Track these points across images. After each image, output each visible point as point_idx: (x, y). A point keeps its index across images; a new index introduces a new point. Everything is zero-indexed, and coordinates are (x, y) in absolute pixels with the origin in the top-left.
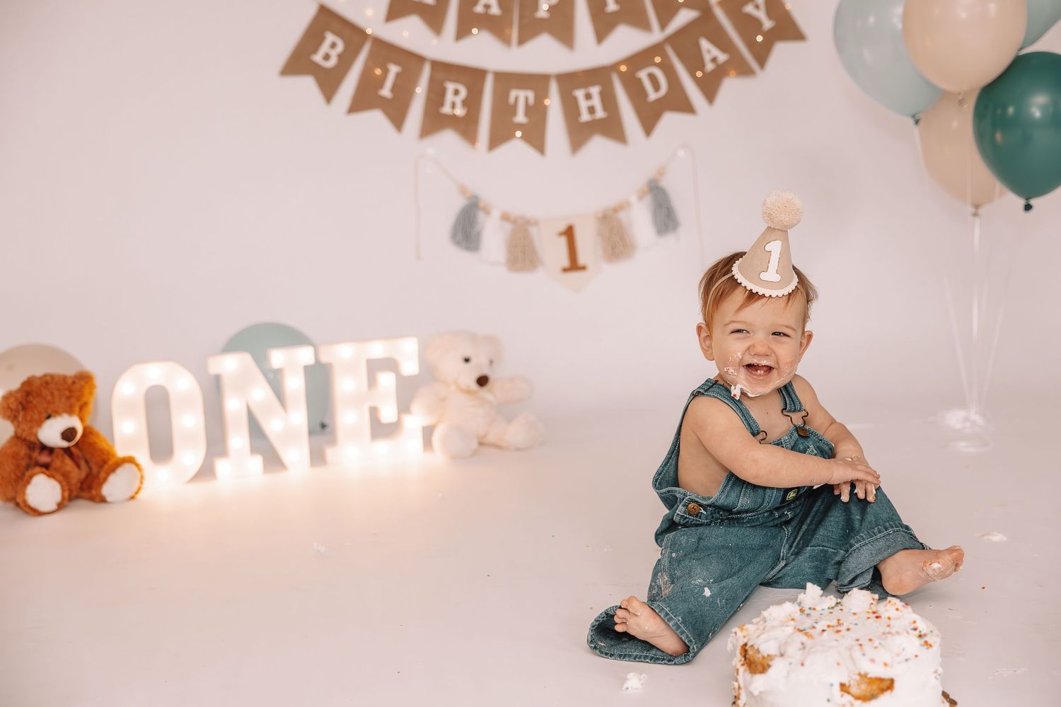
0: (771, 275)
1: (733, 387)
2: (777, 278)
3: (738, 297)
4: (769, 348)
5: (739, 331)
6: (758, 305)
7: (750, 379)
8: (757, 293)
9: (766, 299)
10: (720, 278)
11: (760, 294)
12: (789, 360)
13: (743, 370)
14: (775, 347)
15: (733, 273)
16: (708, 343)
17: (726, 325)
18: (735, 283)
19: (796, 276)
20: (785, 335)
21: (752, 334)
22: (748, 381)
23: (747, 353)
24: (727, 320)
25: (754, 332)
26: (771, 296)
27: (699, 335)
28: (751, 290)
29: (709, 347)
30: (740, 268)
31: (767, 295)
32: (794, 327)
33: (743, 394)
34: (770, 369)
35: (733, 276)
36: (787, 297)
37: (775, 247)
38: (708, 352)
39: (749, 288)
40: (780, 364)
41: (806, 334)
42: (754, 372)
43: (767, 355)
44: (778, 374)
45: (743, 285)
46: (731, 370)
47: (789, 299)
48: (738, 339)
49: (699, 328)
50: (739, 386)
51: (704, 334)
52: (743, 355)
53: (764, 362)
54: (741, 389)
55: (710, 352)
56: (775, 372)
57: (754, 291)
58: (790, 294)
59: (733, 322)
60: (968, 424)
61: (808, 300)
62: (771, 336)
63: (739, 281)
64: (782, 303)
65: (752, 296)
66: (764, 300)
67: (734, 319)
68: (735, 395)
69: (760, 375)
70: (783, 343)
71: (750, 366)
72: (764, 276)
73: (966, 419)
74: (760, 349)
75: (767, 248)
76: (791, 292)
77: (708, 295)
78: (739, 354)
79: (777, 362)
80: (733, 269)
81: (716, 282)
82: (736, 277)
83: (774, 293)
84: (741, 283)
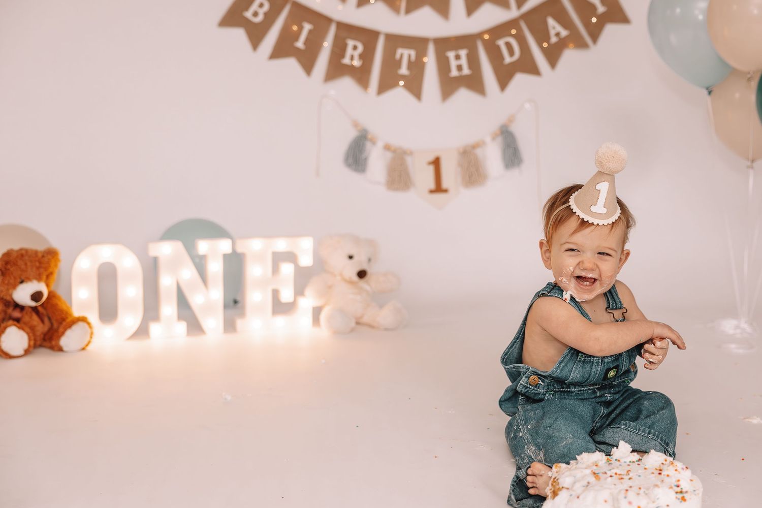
0: (599, 208)
1: (564, 293)
2: (604, 211)
4: (594, 264)
5: (572, 250)
6: (587, 231)
7: (578, 287)
8: (588, 221)
9: (595, 226)
10: (559, 206)
11: (590, 222)
13: (573, 281)
14: (599, 263)
15: (570, 204)
16: (547, 255)
17: (562, 245)
18: (571, 212)
19: (619, 209)
20: (608, 254)
21: (581, 253)
22: (576, 289)
23: (577, 268)
24: (563, 240)
25: (583, 252)
26: (598, 224)
27: (541, 249)
28: (583, 219)
29: (548, 258)
30: (575, 200)
31: (595, 223)
32: (615, 249)
34: (594, 281)
35: (570, 206)
36: (611, 225)
37: (603, 187)
39: (581, 217)
41: (625, 252)
42: (581, 282)
43: (593, 270)
44: (600, 284)
45: (577, 214)
46: (564, 280)
47: (612, 227)
48: (571, 256)
49: (541, 244)
50: (569, 293)
51: (545, 248)
52: (575, 269)
53: (590, 276)
54: (571, 295)
55: (548, 263)
56: (597, 283)
57: (585, 220)
58: (613, 223)
59: (567, 243)
60: (738, 331)
61: (628, 226)
62: (596, 255)
63: (574, 211)
64: (607, 230)
65: (584, 224)
66: (593, 227)
67: (569, 241)
68: (566, 299)
69: (587, 285)
70: (606, 260)
71: (579, 278)
72: (593, 209)
73: (737, 327)
74: (588, 265)
75: (597, 187)
76: (614, 221)
77: (549, 219)
78: (571, 268)
79: (600, 276)
80: (570, 200)
81: (557, 208)
82: (572, 207)
83: (601, 222)
84: (575, 213)
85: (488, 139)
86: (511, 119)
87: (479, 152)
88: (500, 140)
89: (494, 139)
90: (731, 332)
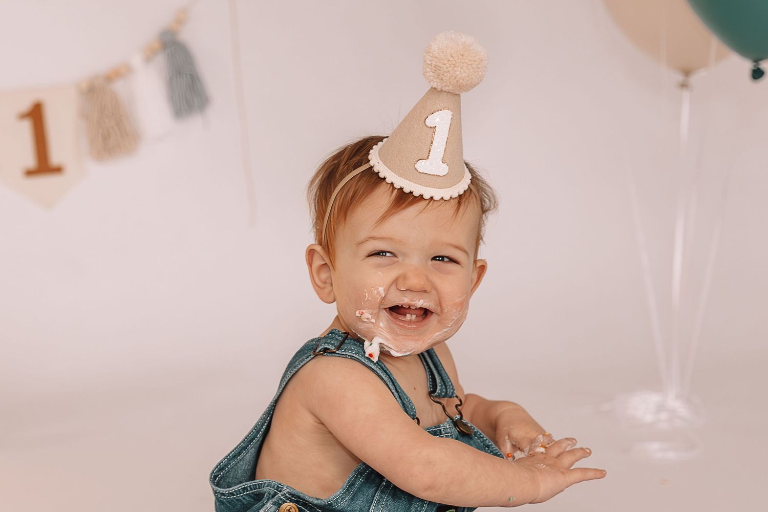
0: (434, 165)
1: (366, 343)
2: (443, 170)
3: (381, 199)
4: (428, 279)
5: (379, 253)
6: (411, 211)
7: (395, 327)
8: (411, 193)
9: (427, 202)
10: (348, 171)
11: (416, 194)
12: (458, 300)
13: (385, 315)
14: (437, 279)
15: (371, 163)
16: (324, 276)
17: (361, 243)
18: (374, 179)
19: (467, 170)
20: (452, 260)
21: (400, 259)
22: (392, 331)
23: (394, 287)
24: (363, 235)
25: (405, 255)
26: (432, 198)
27: (310, 264)
28: (401, 189)
29: (325, 283)
30: (382, 155)
31: (427, 196)
32: (466, 248)
33: (384, 354)
34: (425, 313)
35: (372, 167)
36: (456, 201)
37: (441, 120)
38: (325, 290)
39: (397, 186)
40: (444, 306)
41: (479, 264)
42: (402, 318)
43: (425, 291)
44: (439, 321)
45: (388, 180)
46: (367, 315)
47: (459, 203)
48: (379, 266)
49: (311, 253)
50: (377, 341)
51: (317, 262)
52: (387, 291)
53: (421, 303)
54: (381, 346)
55: (327, 291)
56: (433, 319)
57: (407, 190)
58: (460, 196)
59: (373, 238)
60: (664, 416)
61: (484, 211)
62: (430, 263)
63: (381, 175)
64: (450, 209)
65: (404, 199)
66: (422, 204)
67: (376, 234)
68: (371, 355)
69: (410, 322)
70: (449, 273)
71: (396, 310)
72: (422, 166)
73: (660, 408)
74: (414, 281)
75: (428, 122)
76: (462, 192)
77: (327, 200)
78: (381, 289)
79: (440, 304)
80: (370, 157)
81: (342, 176)
82: (376, 170)
83: (437, 194)
84: (385, 178)
85: (137, 61)
86: (181, 19)
87: (119, 87)
88: (161, 60)
89: (148, 59)
90: (649, 418)
